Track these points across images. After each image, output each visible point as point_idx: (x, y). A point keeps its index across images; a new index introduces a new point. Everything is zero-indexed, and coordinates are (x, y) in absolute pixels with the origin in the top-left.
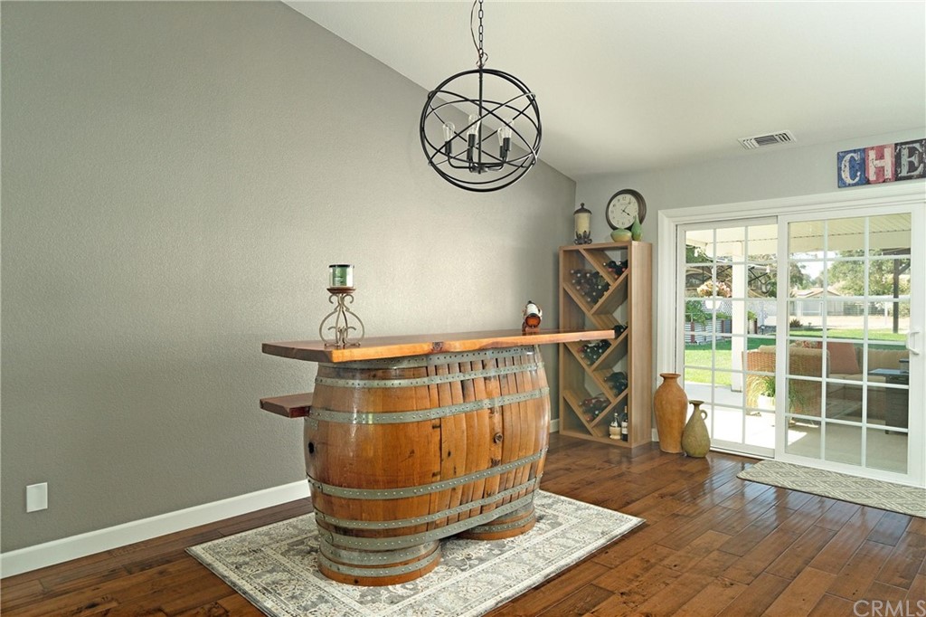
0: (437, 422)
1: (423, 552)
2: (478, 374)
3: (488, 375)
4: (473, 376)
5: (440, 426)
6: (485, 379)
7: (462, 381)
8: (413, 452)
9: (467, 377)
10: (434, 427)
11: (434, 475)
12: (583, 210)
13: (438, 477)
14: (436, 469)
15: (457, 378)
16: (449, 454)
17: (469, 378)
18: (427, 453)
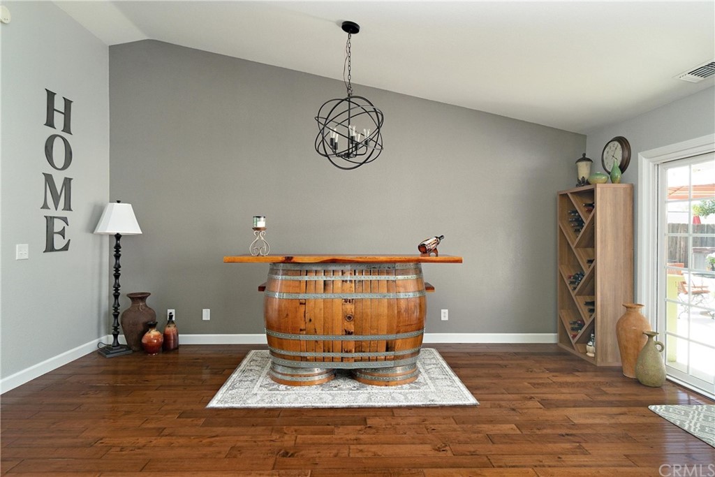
0: (304, 301)
1: (317, 372)
2: (338, 278)
3: (345, 279)
4: (333, 279)
5: (305, 304)
6: (343, 281)
7: (325, 281)
8: (287, 315)
9: (328, 279)
10: (301, 304)
11: (301, 330)
12: (584, 159)
13: (304, 332)
14: (303, 327)
15: (321, 278)
16: (310, 320)
17: (330, 279)
18: (296, 317)
